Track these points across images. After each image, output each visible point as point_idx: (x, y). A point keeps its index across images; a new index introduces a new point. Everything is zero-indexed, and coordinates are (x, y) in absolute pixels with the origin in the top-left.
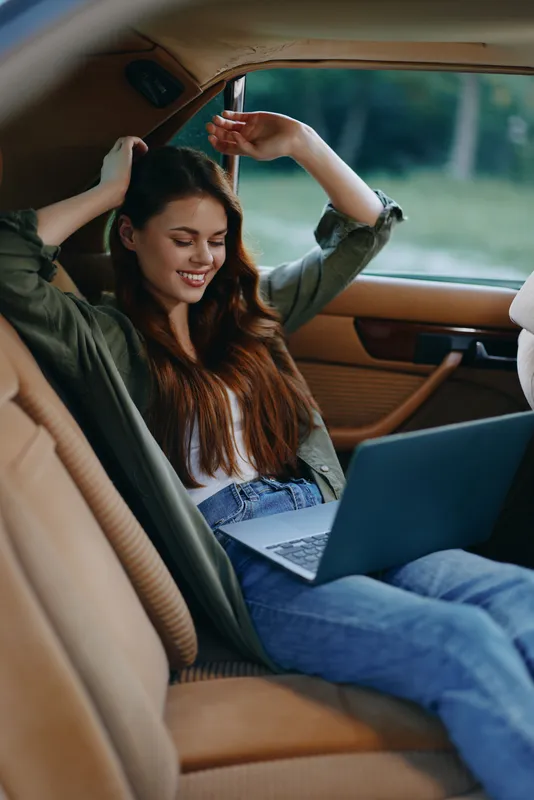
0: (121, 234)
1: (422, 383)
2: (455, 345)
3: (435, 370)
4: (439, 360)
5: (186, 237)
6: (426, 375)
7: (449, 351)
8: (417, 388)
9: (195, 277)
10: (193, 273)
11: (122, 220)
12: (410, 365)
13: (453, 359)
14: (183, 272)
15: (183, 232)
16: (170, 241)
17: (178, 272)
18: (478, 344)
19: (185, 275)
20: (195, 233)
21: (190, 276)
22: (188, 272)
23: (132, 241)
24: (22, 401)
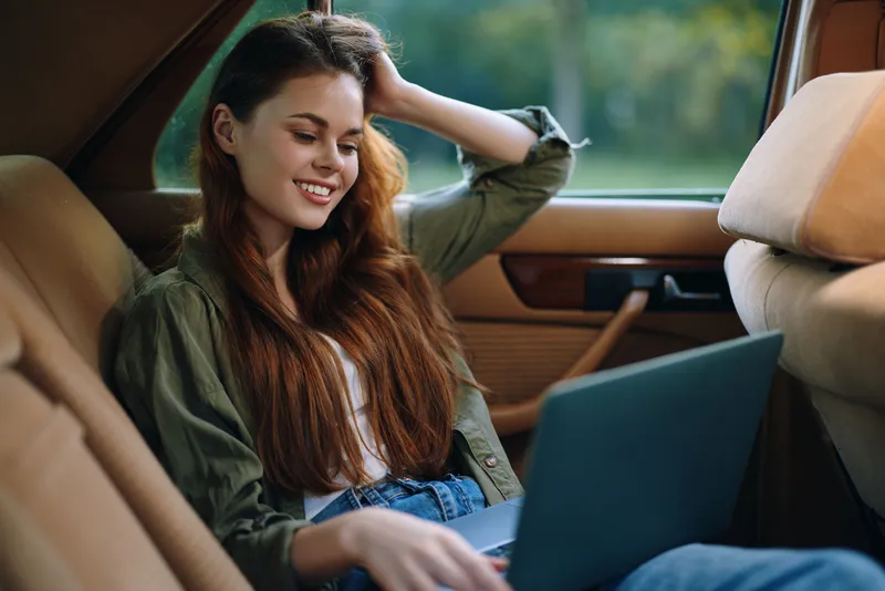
0: (216, 132)
1: (597, 337)
2: (637, 283)
3: (611, 319)
4: (616, 304)
5: (309, 127)
6: (600, 326)
7: (630, 289)
8: (590, 344)
9: (318, 190)
10: (315, 183)
11: (219, 111)
12: (578, 314)
13: (636, 301)
14: (302, 181)
15: (307, 121)
16: (287, 135)
17: (295, 181)
18: (668, 279)
19: (305, 186)
20: (321, 123)
21: (311, 188)
22: (309, 182)
23: (231, 140)
24: (29, 368)
